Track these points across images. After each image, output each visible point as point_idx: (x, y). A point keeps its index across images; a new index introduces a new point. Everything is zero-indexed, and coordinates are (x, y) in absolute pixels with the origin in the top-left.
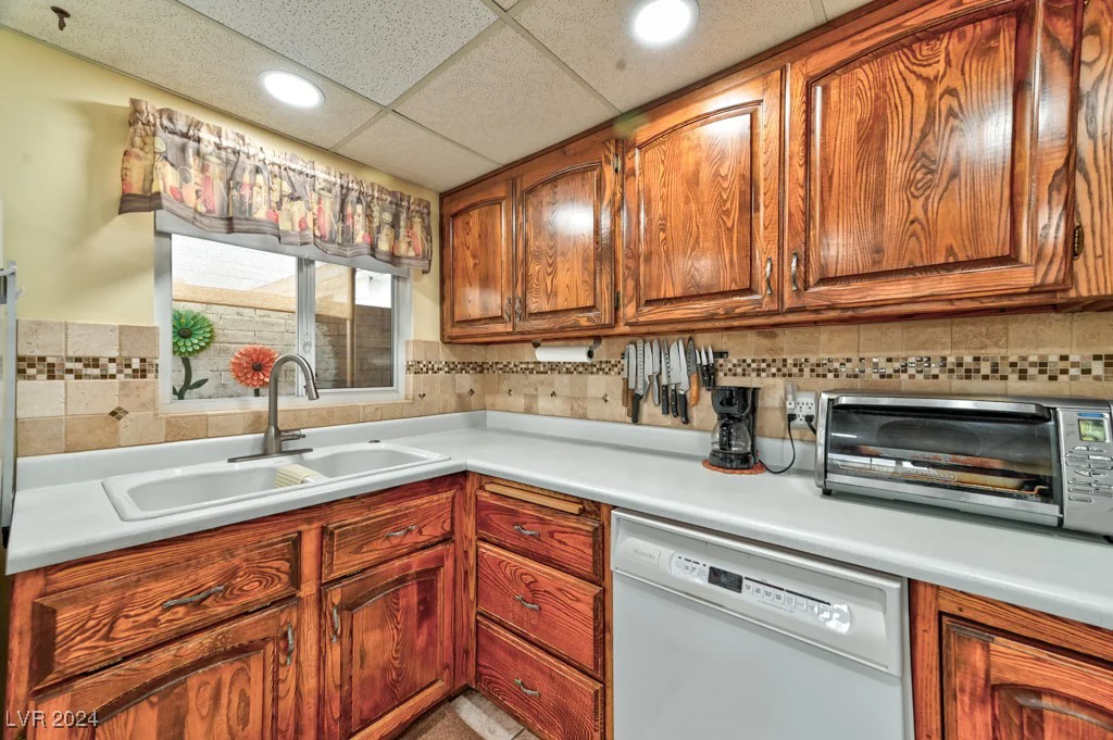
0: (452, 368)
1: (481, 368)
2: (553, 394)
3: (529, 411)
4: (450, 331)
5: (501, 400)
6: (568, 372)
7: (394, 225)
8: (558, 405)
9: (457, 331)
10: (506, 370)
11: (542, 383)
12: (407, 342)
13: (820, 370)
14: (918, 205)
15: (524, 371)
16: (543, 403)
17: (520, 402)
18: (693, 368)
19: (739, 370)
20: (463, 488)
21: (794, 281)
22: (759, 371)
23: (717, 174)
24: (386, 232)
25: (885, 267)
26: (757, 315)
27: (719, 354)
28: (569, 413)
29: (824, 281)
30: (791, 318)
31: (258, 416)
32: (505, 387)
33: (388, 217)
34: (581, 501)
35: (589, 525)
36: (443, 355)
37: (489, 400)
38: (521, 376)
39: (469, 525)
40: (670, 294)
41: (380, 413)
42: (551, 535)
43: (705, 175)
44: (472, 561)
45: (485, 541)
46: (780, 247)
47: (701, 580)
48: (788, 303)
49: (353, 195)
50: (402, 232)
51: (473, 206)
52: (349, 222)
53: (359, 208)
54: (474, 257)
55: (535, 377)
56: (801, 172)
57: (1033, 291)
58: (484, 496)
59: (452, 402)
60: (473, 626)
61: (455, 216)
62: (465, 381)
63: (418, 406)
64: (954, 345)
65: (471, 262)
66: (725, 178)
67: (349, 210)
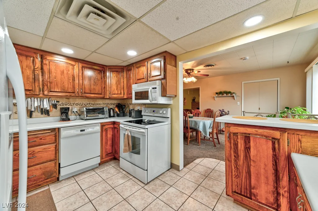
13: (77, 105)
14: (94, 87)
18: (51, 104)
19: (62, 105)
21: (81, 92)
22: (66, 105)
23: (68, 73)
25: (92, 93)
26: (75, 96)
27: (58, 102)
29: (85, 93)
30: (80, 97)
35: (53, 133)
40: (57, 91)
43: (65, 72)
46: (79, 87)
47: (79, 132)
48: (80, 95)
56: (82, 78)
57: (103, 97)
64: (93, 102)
66: (69, 74)
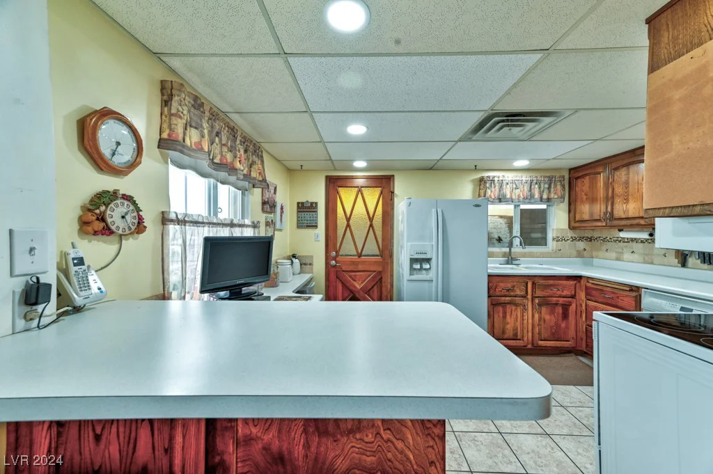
0: (574, 239)
1: (590, 239)
2: (633, 252)
3: (618, 259)
4: (573, 224)
5: (601, 254)
6: (642, 242)
7: (549, 188)
8: (635, 257)
9: (577, 225)
10: (604, 240)
11: (626, 247)
12: (553, 230)
15: (615, 241)
16: (627, 256)
17: (614, 255)
20: (579, 282)
24: (546, 191)
28: (642, 261)
31: (505, 253)
32: (604, 248)
33: (547, 186)
34: (631, 286)
35: (634, 294)
36: (570, 234)
37: (594, 254)
38: (613, 244)
39: (582, 295)
41: (543, 255)
42: (618, 297)
44: (584, 308)
45: (589, 300)
49: (535, 181)
50: (552, 190)
51: (586, 175)
52: (533, 191)
53: (537, 186)
54: (586, 195)
55: (622, 244)
58: (588, 285)
59: (575, 253)
60: (584, 330)
61: (577, 178)
62: (581, 245)
63: (557, 254)
65: (585, 197)
67: (533, 187)
